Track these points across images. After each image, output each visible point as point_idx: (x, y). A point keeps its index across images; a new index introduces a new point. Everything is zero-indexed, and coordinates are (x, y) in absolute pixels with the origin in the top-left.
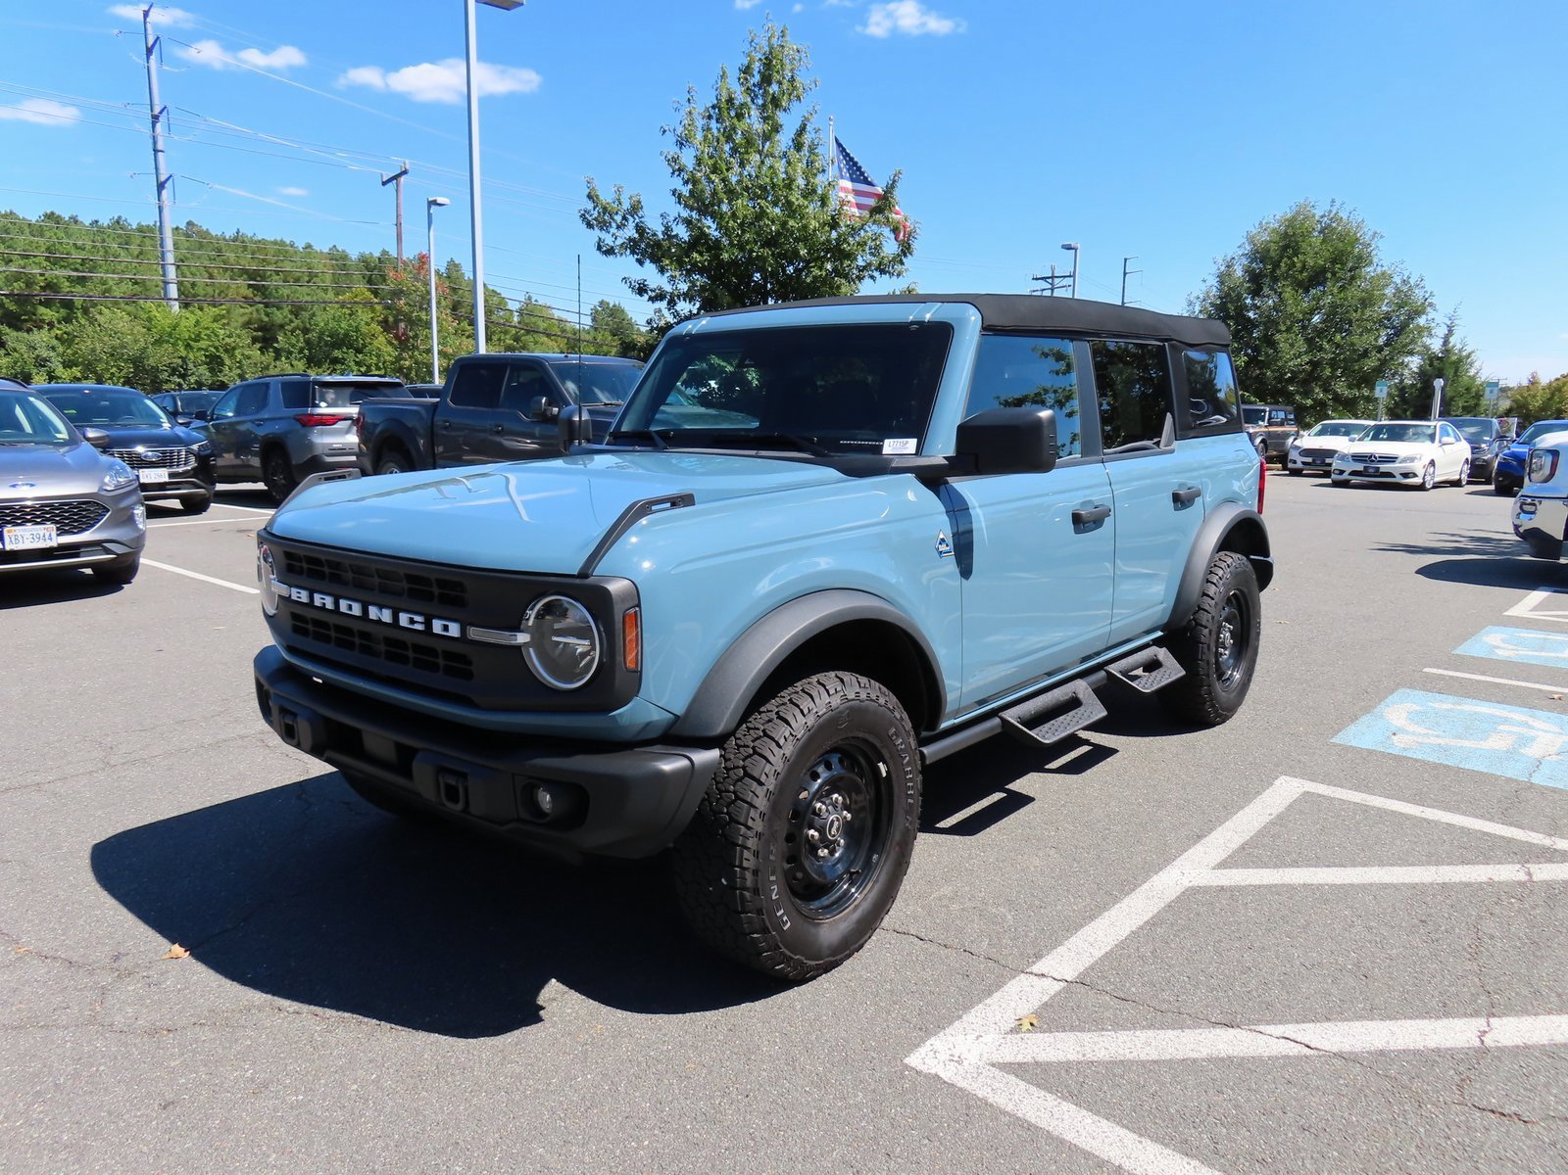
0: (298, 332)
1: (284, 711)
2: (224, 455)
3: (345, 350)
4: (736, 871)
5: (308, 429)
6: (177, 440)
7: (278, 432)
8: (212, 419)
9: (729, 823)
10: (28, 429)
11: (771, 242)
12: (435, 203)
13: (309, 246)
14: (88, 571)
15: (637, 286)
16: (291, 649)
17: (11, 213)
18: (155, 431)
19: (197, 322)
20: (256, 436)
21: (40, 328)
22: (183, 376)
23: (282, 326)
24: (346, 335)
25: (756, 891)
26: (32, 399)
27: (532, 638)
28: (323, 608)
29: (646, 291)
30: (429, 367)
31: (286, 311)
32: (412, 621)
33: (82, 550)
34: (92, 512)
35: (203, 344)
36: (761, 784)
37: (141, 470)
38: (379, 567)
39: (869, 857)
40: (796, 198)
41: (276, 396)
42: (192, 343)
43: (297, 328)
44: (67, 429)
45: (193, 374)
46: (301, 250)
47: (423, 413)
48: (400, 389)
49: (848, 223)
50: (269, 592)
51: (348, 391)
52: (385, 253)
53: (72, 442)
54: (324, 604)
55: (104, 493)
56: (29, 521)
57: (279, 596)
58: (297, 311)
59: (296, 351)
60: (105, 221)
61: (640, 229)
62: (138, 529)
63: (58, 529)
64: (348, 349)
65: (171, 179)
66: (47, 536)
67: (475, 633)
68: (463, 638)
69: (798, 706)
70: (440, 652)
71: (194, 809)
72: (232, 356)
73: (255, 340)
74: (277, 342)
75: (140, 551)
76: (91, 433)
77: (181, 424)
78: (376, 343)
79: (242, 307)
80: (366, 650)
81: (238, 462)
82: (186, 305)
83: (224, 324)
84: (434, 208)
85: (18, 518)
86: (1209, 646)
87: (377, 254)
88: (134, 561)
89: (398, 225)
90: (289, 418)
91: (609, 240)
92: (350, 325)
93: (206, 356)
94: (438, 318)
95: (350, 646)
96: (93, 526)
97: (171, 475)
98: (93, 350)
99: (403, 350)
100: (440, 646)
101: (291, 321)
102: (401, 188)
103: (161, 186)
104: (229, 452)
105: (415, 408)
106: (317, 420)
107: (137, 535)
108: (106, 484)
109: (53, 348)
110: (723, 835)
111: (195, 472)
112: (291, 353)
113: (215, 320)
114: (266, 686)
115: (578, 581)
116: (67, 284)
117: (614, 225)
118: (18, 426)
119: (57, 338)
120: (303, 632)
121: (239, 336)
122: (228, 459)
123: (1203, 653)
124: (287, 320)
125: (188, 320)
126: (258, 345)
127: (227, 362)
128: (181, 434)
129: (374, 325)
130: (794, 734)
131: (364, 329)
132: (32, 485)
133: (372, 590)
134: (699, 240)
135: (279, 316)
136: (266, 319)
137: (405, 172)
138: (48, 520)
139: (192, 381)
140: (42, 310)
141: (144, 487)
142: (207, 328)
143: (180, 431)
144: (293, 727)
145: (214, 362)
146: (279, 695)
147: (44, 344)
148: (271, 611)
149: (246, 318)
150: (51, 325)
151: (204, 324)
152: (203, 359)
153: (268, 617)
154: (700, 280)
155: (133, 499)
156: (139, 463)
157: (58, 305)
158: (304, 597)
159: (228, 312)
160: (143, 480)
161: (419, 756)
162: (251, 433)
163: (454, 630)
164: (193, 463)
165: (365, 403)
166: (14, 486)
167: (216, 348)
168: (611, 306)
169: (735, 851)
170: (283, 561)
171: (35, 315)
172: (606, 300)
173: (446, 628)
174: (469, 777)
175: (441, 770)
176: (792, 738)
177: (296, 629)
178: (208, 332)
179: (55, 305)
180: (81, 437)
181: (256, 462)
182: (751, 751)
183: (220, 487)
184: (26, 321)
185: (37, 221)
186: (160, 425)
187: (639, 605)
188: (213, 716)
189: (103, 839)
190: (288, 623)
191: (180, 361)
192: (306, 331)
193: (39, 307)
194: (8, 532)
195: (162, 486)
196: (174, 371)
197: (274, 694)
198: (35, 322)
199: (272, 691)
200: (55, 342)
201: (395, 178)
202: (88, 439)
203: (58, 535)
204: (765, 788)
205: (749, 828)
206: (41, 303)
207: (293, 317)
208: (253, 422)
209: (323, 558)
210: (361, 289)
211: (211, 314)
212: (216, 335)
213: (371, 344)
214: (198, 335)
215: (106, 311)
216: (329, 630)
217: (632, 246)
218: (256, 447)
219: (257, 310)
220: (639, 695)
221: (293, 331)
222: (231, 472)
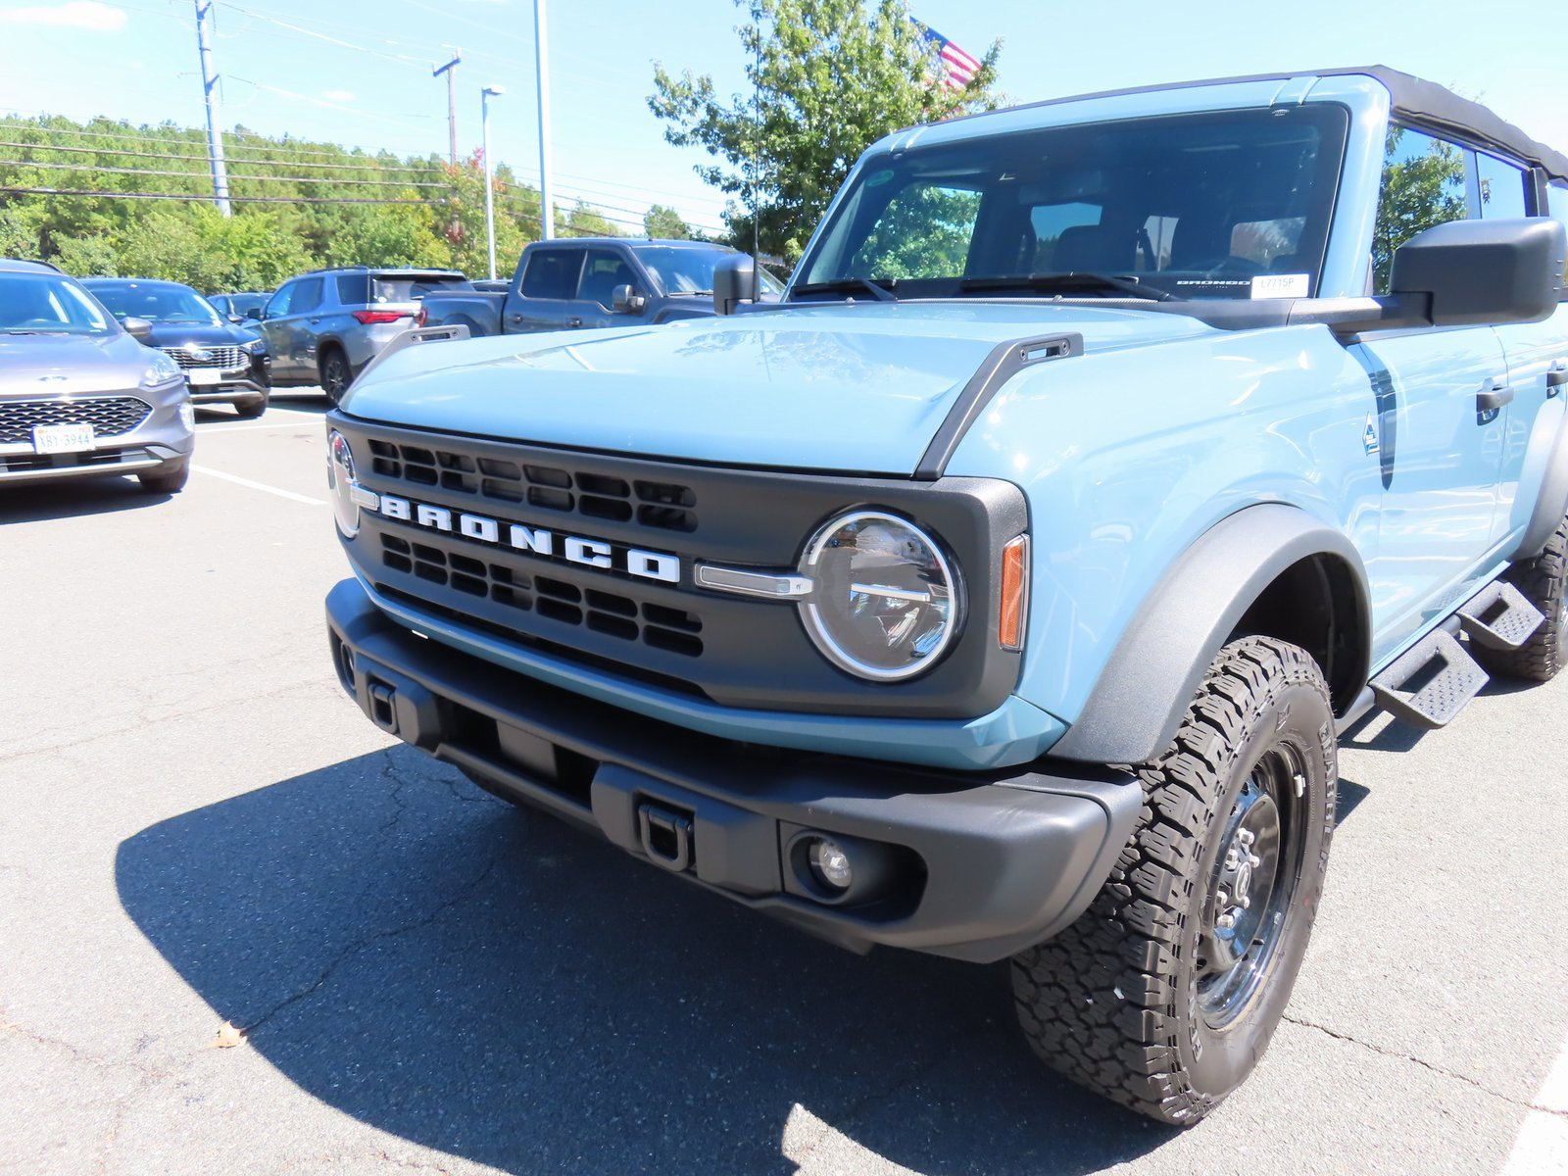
0: (349, 238)
1: (373, 681)
2: (279, 357)
3: (396, 256)
4: (1145, 980)
5: (366, 326)
6: (229, 339)
7: (336, 330)
8: (265, 318)
9: (1131, 901)
10: (63, 317)
11: (859, 120)
12: (488, 92)
13: (357, 151)
14: (134, 478)
15: (710, 174)
16: (383, 590)
17: (61, 117)
18: (207, 329)
19: (249, 228)
20: (312, 336)
21: (94, 235)
22: (236, 284)
23: (333, 233)
24: (397, 241)
25: (1171, 1011)
26: (65, 284)
27: (816, 587)
28: (433, 529)
29: (718, 180)
30: (486, 266)
31: (337, 217)
32: (588, 553)
33: (123, 454)
34: (134, 411)
35: (256, 251)
36: (1186, 833)
37: (191, 370)
38: (531, 462)
39: (1270, 917)
40: (886, 66)
41: (332, 290)
42: (244, 250)
43: (349, 234)
44: (105, 317)
45: (246, 282)
46: (350, 154)
47: (491, 305)
48: (463, 283)
49: (943, 99)
50: (345, 502)
51: (409, 285)
52: (434, 156)
53: (110, 332)
54: (435, 522)
55: (145, 389)
56: (62, 420)
57: (362, 508)
58: (347, 218)
59: (348, 258)
60: (155, 126)
61: (712, 112)
62: (184, 431)
63: (95, 430)
64: (399, 255)
65: (218, 79)
66: (83, 438)
67: (708, 576)
68: (686, 585)
69: (1229, 699)
70: (639, 605)
71: (252, 789)
72: (285, 264)
73: (307, 247)
74: (329, 248)
75: (189, 455)
76: (133, 323)
77: (233, 322)
78: (427, 250)
79: (293, 214)
80: (504, 596)
81: (293, 363)
82: (237, 210)
83: (276, 231)
84: (489, 98)
85: (50, 417)
86: (1561, 580)
87: (426, 158)
88: (183, 466)
89: (451, 118)
90: (346, 315)
91: (678, 128)
92: (401, 231)
93: (259, 263)
94: (494, 216)
95: (479, 589)
96: (133, 426)
97: (224, 376)
98: (147, 258)
99: (459, 251)
100: (640, 596)
101: (342, 227)
102: (453, 77)
103: (208, 87)
104: (283, 354)
105: (483, 301)
106: (375, 316)
107: (185, 437)
108: (147, 379)
109: (108, 255)
110: (1120, 918)
111: (249, 374)
112: (342, 260)
113: (267, 227)
114: (345, 641)
115: (916, 486)
116: (119, 190)
117: (684, 110)
118: (53, 316)
119: (111, 244)
120: (403, 565)
121: (291, 243)
122: (282, 361)
123: (1553, 589)
124: (338, 226)
125: (239, 226)
126: (310, 252)
127: (280, 269)
128: (234, 332)
129: (425, 231)
130: (1230, 747)
131: (415, 235)
132: (64, 379)
133: (518, 500)
134: (778, 123)
135: (329, 223)
136: (317, 225)
137: (457, 61)
138: (84, 419)
139: (246, 289)
140: (95, 216)
141: (194, 389)
142: (259, 235)
143: (233, 329)
144: (388, 706)
145: (267, 270)
146: (362, 655)
147: (99, 251)
148: (350, 532)
149: (297, 225)
150: (106, 233)
151: (254, 229)
152: (256, 266)
153: (347, 540)
154: (776, 167)
155: (179, 396)
156: (188, 362)
157: (112, 212)
158: (402, 510)
159: (280, 218)
160: (194, 382)
161: (600, 773)
162: (307, 332)
163: (669, 569)
164: (246, 364)
165: (427, 297)
166: (44, 379)
167: (269, 255)
168: (664, 210)
169: (1146, 947)
170: (368, 456)
171: (88, 221)
172: (659, 203)
173: (653, 566)
174: (696, 820)
175: (641, 801)
176: (1227, 754)
177: (389, 560)
178: (260, 238)
179: (108, 212)
180: (122, 328)
181: (313, 364)
182: (1163, 778)
183: (275, 392)
184: (80, 228)
185: (88, 126)
186: (210, 323)
187: (1028, 531)
188: (272, 656)
189: (133, 834)
190: (377, 550)
191: (233, 270)
192: (357, 237)
193: (92, 213)
194: (40, 432)
195: (214, 388)
196: (227, 278)
197: (359, 654)
198: (89, 229)
199: (354, 649)
200: (109, 249)
201: (447, 67)
202: (128, 330)
203: (96, 436)
204: (1192, 841)
205: (1167, 908)
206: (94, 210)
207: (343, 223)
208: (308, 319)
209: (433, 449)
210: (411, 192)
211: (262, 219)
212: (269, 242)
213: (422, 250)
214: (250, 242)
215: (158, 216)
216: (443, 562)
217: (705, 132)
218: (312, 349)
219: (308, 217)
220: (1021, 692)
221: (344, 237)
222: (285, 375)
